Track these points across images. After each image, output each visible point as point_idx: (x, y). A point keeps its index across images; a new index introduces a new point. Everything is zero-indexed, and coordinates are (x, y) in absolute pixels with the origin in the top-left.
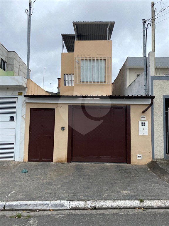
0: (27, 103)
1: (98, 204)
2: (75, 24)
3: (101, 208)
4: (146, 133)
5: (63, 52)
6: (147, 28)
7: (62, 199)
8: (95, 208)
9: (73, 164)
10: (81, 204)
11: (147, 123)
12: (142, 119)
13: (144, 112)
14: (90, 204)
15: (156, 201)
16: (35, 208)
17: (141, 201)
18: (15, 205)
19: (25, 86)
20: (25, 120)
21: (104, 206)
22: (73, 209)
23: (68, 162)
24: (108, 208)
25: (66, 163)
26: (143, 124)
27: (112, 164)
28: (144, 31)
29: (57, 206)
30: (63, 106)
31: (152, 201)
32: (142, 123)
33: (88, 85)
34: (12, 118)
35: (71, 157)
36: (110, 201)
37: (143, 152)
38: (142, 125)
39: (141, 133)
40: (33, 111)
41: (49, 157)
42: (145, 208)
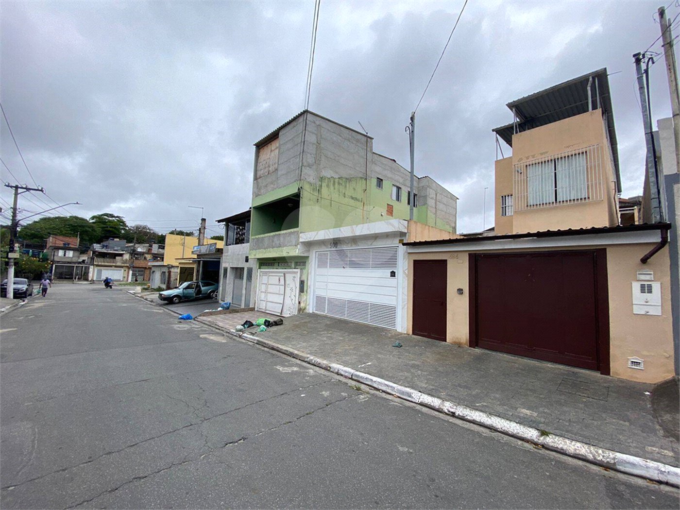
0: (409, 253)
1: (460, 411)
2: (511, 106)
3: (462, 418)
4: (656, 311)
5: (500, 157)
6: (646, 71)
7: (413, 388)
8: (453, 415)
9: (478, 351)
10: (436, 402)
11: (656, 287)
12: (642, 277)
13: (644, 261)
14: (447, 406)
15: (578, 444)
16: (380, 387)
17: (544, 433)
18: (361, 377)
19: (406, 231)
20: (408, 276)
21: (469, 418)
22: (422, 404)
23: (470, 346)
24: (473, 422)
25: (467, 347)
26: (646, 289)
27: (561, 367)
28: (640, 79)
29: (403, 393)
30: (460, 254)
31: (568, 442)
32: (643, 287)
33: (542, 210)
34: (393, 274)
35: (475, 339)
36: (481, 414)
37: (645, 353)
38: (643, 291)
39: (637, 310)
40: (417, 265)
41: (441, 334)
42: (544, 447)
